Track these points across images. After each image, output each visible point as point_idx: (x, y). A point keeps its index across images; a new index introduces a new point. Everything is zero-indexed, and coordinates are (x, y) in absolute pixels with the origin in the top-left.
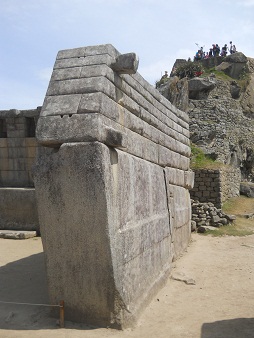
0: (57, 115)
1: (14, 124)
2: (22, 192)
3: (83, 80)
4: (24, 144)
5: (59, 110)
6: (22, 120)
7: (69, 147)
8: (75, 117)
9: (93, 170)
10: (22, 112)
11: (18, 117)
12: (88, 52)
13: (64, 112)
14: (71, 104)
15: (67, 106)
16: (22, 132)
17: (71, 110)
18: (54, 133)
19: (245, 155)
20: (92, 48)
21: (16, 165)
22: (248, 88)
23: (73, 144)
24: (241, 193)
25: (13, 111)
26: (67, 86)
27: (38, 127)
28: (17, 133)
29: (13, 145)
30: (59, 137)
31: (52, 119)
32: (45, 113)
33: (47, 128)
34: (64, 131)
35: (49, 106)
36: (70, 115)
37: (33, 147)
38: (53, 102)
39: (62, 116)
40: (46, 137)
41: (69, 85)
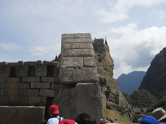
0: (71, 67)
2: (7, 108)
3: (82, 50)
4: (8, 81)
5: (72, 65)
6: (9, 68)
7: (82, 85)
8: (83, 69)
9: (96, 99)
10: (9, 63)
11: (6, 66)
12: (79, 36)
13: (75, 66)
14: (79, 62)
15: (76, 63)
16: (8, 74)
17: (79, 65)
18: (71, 77)
19: (106, 89)
20: (82, 34)
21: (2, 92)
22: (105, 58)
23: (85, 84)
24: (107, 107)
26: (73, 52)
27: (61, 74)
28: (5, 75)
29: (2, 81)
30: (75, 80)
31: (69, 69)
32: (64, 66)
33: (66, 74)
34: (77, 77)
35: (65, 62)
36: (80, 68)
37: (13, 83)
38: (67, 60)
39: (74, 68)
40: (66, 80)
41: (74, 52)
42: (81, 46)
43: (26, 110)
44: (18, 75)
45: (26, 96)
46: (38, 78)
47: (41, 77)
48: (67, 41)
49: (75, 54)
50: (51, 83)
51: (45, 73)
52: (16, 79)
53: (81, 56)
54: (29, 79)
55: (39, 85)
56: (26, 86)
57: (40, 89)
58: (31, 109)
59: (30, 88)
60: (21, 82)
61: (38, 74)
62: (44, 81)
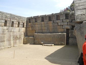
0: (80, 15)
1: (46, 18)
3: (84, 6)
4: (48, 23)
5: (80, 14)
6: (48, 17)
10: (48, 15)
15: (82, 12)
16: (48, 20)
21: (46, 28)
25: (46, 15)
28: (47, 20)
29: (46, 23)
30: (82, 20)
32: (76, 15)
33: (78, 18)
34: (83, 19)
35: (77, 13)
36: (84, 15)
37: (51, 23)
38: (78, 12)
39: (82, 15)
40: (78, 20)
41: (81, 7)
42: (84, 4)
43: (58, 35)
44: (52, 20)
45: (57, 29)
46: (62, 21)
47: (63, 20)
48: (77, 2)
49: (81, 8)
50: (68, 22)
51: (65, 18)
52: (52, 22)
53: (84, 9)
54: (57, 21)
55: (62, 24)
56: (56, 24)
57: (63, 26)
58: (60, 35)
59: (58, 25)
60: (54, 23)
61: (61, 19)
62: (64, 21)
